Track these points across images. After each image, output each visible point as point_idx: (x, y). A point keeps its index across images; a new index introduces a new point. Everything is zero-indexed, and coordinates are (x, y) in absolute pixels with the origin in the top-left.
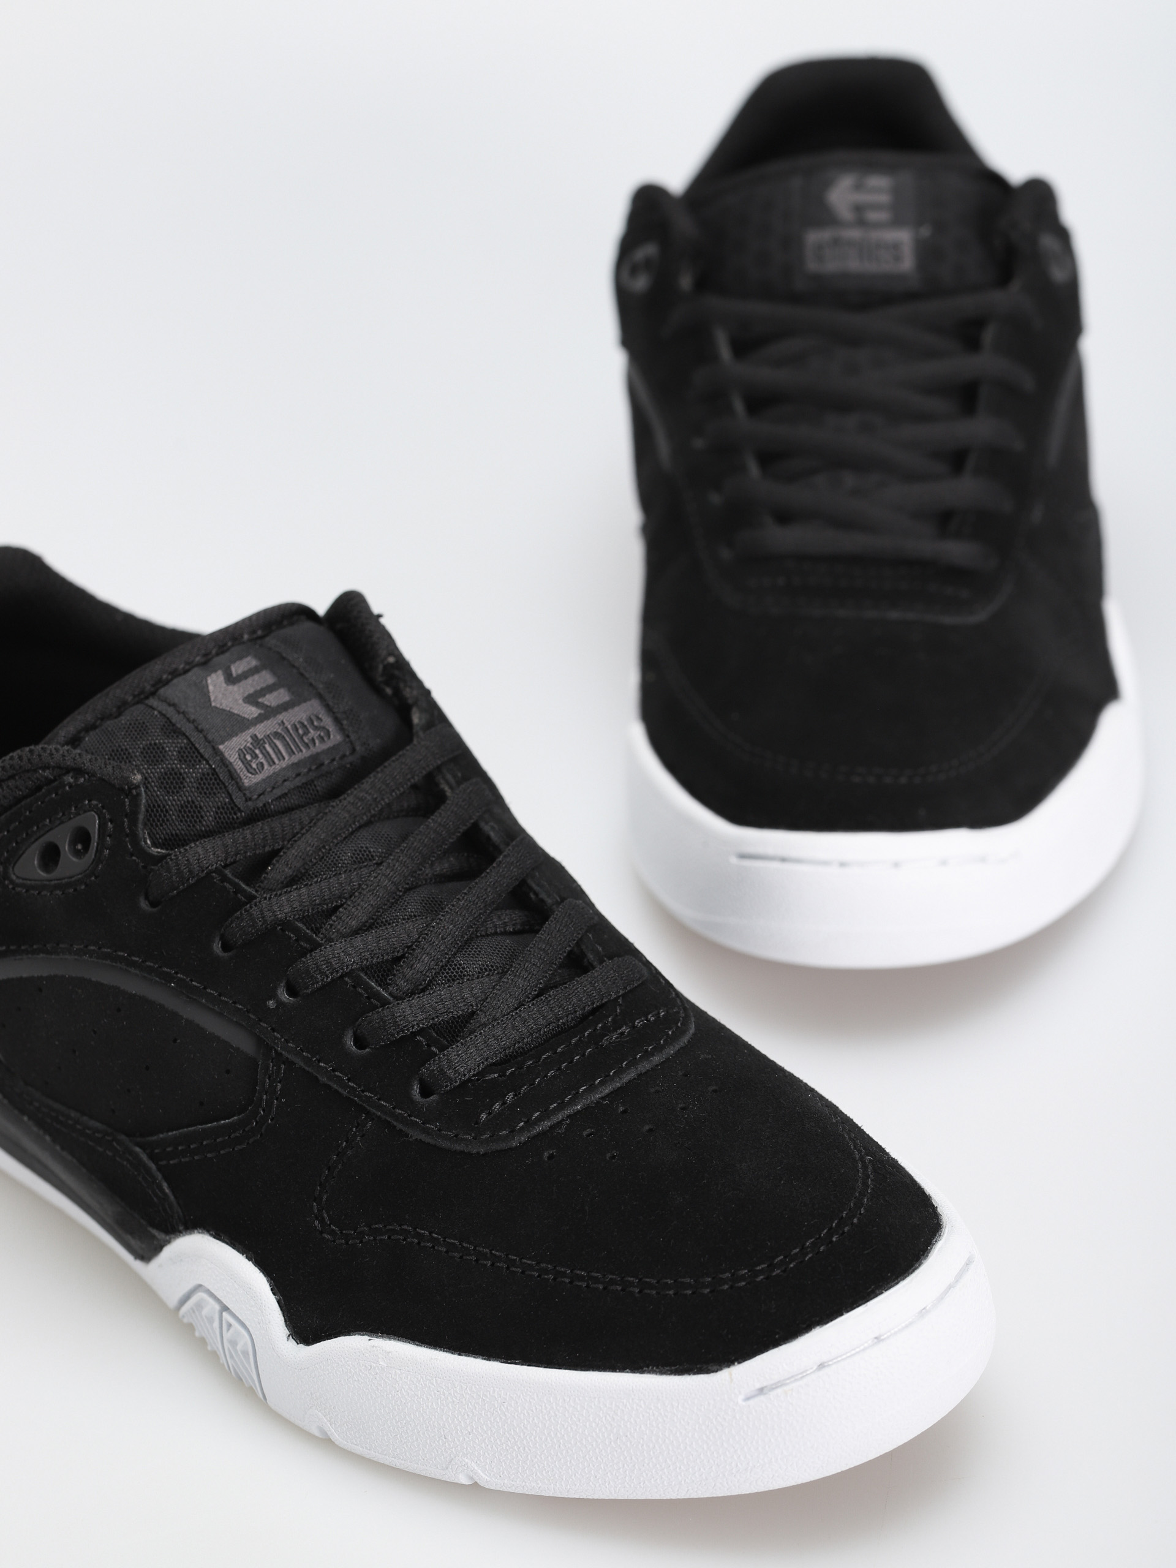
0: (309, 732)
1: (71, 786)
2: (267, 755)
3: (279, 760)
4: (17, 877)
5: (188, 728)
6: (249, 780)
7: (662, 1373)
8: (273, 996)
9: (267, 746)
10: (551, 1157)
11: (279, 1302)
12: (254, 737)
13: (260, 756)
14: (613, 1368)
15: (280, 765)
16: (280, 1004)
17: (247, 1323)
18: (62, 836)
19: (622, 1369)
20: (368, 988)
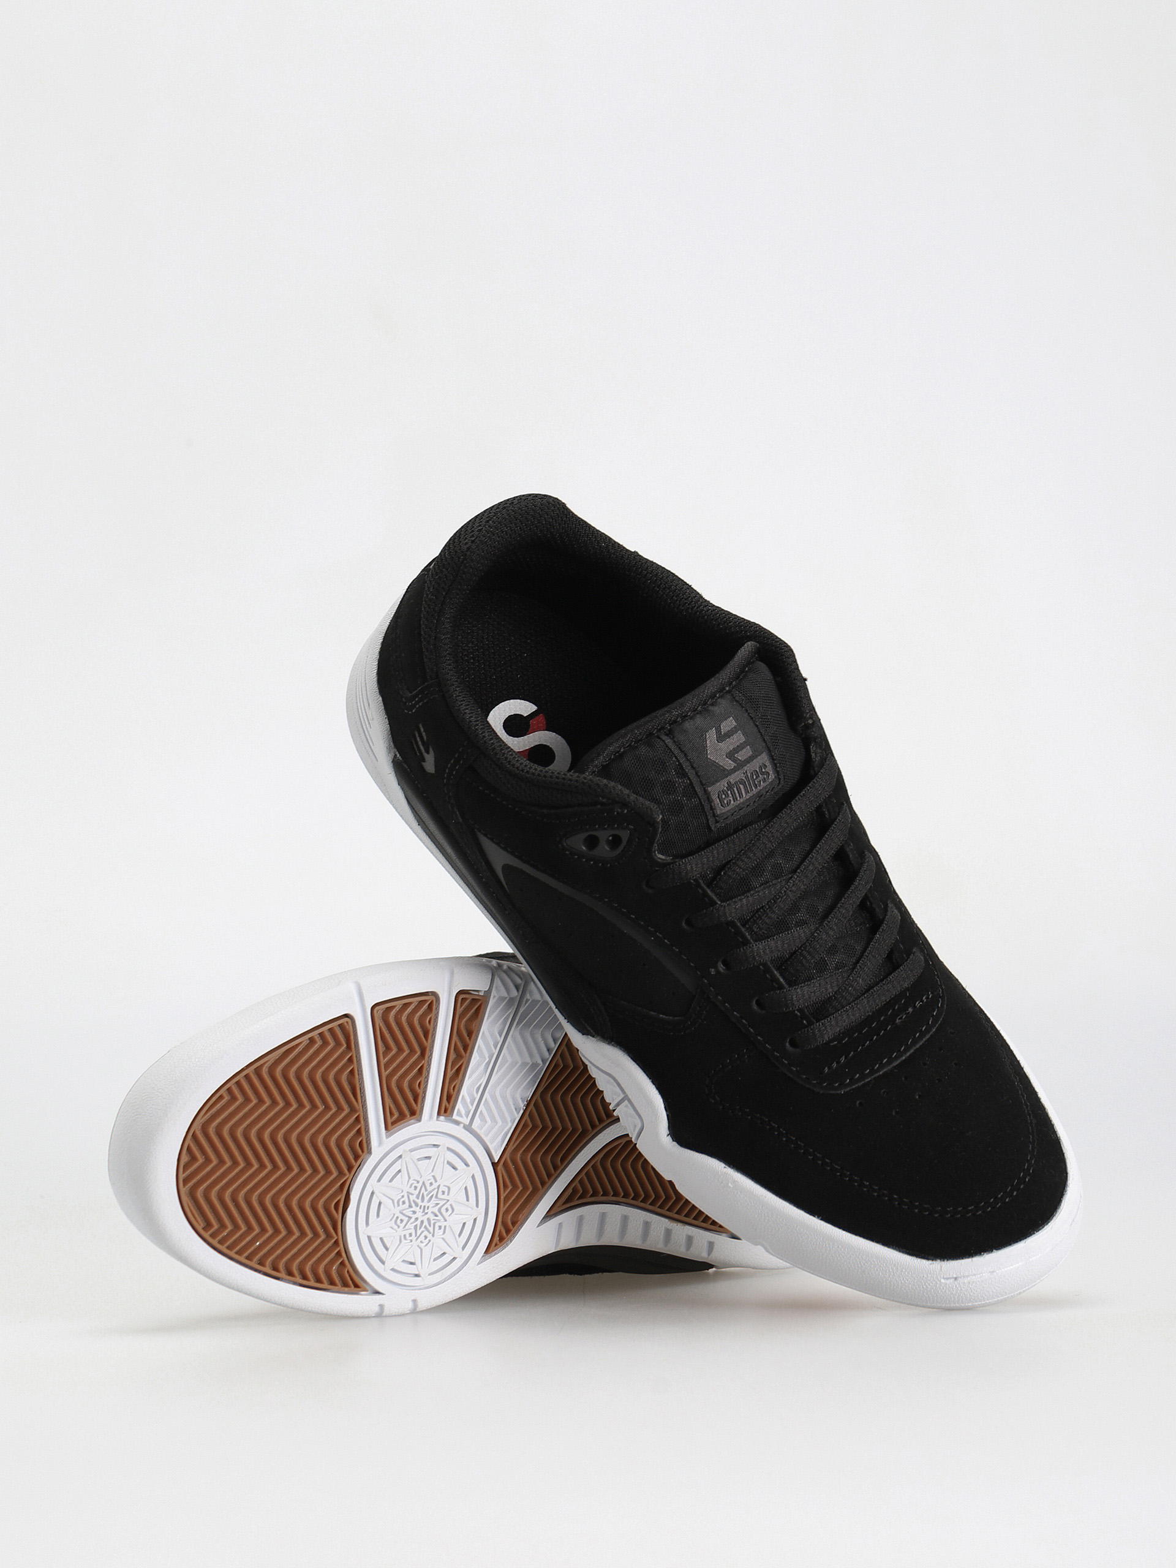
0: (759, 776)
1: (618, 813)
2: (733, 794)
3: (740, 798)
4: (567, 844)
5: (691, 773)
6: (720, 810)
7: (900, 1251)
8: (715, 967)
9: (735, 789)
10: (860, 1104)
11: (668, 1116)
12: (729, 783)
13: (730, 795)
14: (872, 1240)
15: (740, 801)
16: (718, 972)
17: (643, 1116)
18: (604, 835)
19: (878, 1242)
20: (773, 975)
